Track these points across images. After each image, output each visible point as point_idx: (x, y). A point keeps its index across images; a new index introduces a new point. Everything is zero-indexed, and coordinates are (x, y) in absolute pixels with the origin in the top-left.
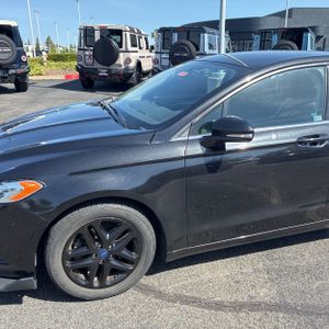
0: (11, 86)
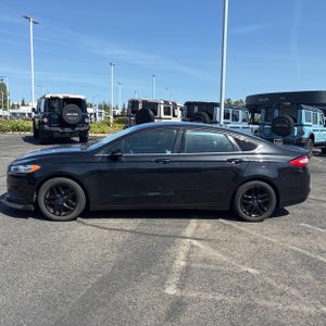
0: (77, 139)
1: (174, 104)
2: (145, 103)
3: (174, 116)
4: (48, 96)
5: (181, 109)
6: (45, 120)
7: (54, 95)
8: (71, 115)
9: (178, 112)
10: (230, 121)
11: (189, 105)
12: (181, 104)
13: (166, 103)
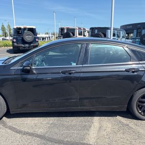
1: (84, 29)
2: (68, 29)
3: (84, 36)
4: (15, 27)
5: (88, 32)
6: (15, 40)
7: (19, 27)
8: (28, 38)
9: (87, 34)
10: (116, 37)
11: (92, 29)
12: (88, 29)
13: (80, 29)
